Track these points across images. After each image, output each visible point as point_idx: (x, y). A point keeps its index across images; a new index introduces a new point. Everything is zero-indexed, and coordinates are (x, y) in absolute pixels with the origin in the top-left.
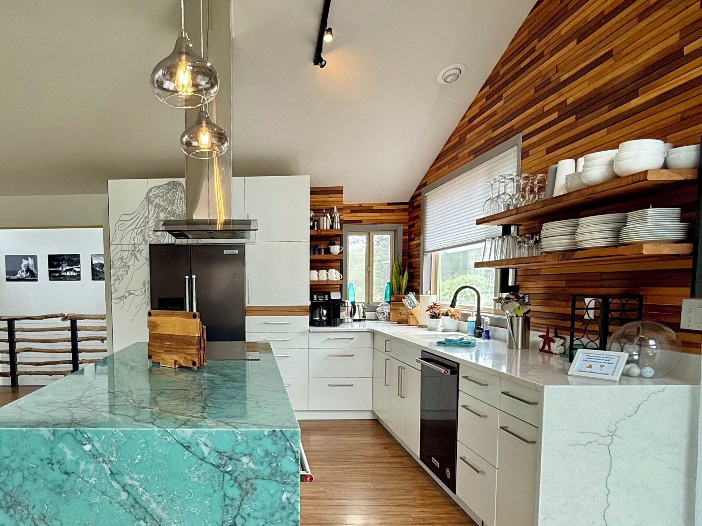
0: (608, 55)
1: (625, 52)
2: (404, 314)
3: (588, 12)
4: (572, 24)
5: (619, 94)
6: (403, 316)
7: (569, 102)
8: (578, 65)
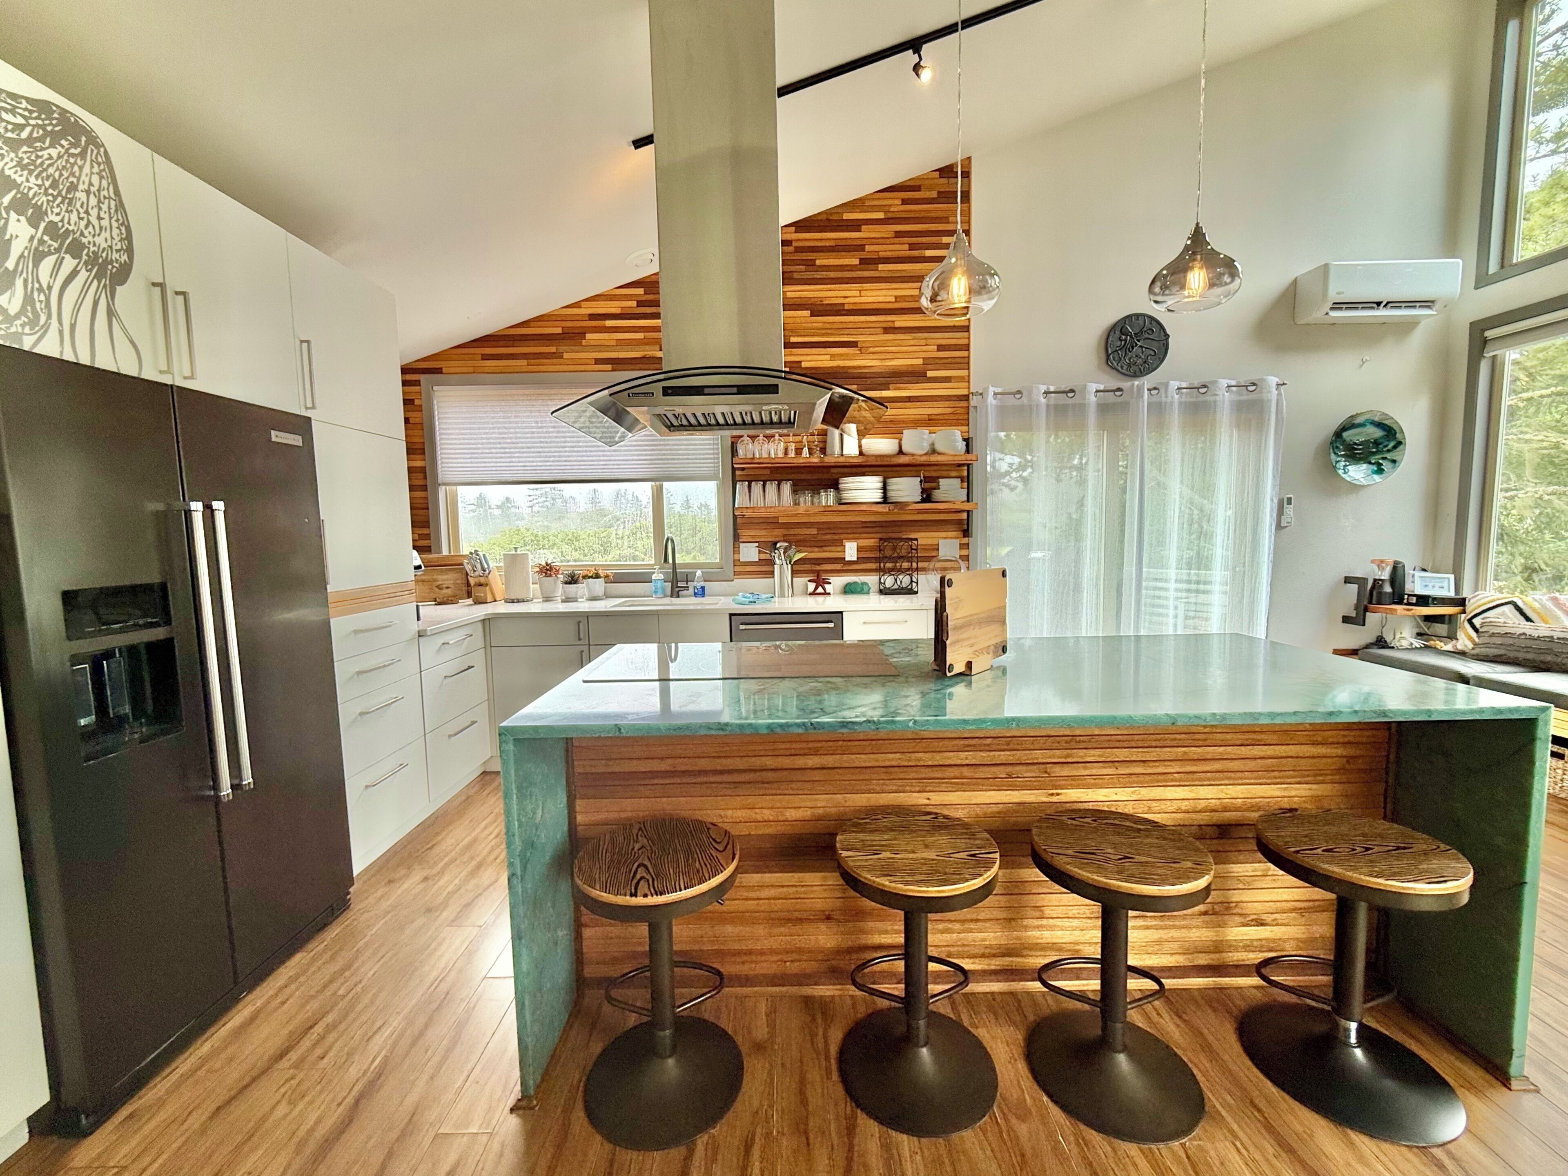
0: (853, 344)
1: (871, 350)
2: (448, 588)
3: (829, 294)
4: (805, 294)
5: (869, 381)
6: (445, 591)
7: (804, 365)
8: (813, 336)
